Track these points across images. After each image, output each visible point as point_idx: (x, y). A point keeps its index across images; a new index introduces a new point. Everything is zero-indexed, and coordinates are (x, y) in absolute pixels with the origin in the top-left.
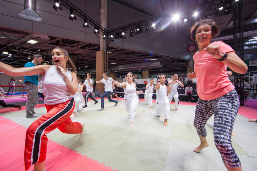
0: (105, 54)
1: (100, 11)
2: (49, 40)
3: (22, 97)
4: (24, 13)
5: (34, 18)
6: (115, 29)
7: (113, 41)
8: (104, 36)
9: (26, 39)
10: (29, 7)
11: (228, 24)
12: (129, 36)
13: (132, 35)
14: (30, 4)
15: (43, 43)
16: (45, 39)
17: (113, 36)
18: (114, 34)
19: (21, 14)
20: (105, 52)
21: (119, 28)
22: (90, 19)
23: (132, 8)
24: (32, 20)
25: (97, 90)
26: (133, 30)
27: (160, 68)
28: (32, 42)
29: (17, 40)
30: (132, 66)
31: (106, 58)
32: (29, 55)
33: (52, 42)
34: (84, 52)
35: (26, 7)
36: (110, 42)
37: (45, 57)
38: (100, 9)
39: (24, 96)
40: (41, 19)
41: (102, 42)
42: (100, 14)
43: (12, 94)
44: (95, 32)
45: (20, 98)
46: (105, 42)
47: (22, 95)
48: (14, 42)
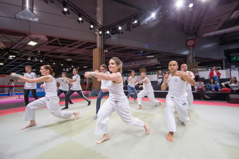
0: (102, 51)
1: (95, 9)
2: (48, 41)
3: (18, 97)
4: (21, 13)
5: (31, 19)
6: (111, 24)
7: (110, 37)
8: (101, 32)
9: (26, 41)
10: (26, 8)
11: (232, 14)
12: (126, 30)
13: (129, 29)
14: (27, 5)
15: (42, 45)
16: (44, 40)
17: (109, 31)
18: (110, 30)
19: (19, 15)
20: (102, 49)
21: (116, 23)
22: (85, 14)
23: (127, 5)
24: (29, 20)
25: (94, 89)
26: (130, 24)
27: (157, 65)
28: (32, 43)
29: (18, 43)
30: (129, 65)
31: (102, 55)
32: (29, 56)
33: (50, 42)
34: (82, 52)
35: (23, 7)
36: (106, 39)
37: (44, 58)
38: (96, 8)
39: (20, 97)
40: (38, 19)
41: (98, 40)
42: (96, 12)
43: (12, 94)
44: (91, 29)
45: (16, 98)
46: (101, 39)
47: (18, 95)
48: (16, 44)
